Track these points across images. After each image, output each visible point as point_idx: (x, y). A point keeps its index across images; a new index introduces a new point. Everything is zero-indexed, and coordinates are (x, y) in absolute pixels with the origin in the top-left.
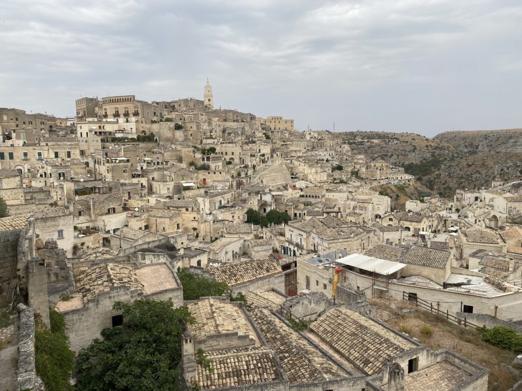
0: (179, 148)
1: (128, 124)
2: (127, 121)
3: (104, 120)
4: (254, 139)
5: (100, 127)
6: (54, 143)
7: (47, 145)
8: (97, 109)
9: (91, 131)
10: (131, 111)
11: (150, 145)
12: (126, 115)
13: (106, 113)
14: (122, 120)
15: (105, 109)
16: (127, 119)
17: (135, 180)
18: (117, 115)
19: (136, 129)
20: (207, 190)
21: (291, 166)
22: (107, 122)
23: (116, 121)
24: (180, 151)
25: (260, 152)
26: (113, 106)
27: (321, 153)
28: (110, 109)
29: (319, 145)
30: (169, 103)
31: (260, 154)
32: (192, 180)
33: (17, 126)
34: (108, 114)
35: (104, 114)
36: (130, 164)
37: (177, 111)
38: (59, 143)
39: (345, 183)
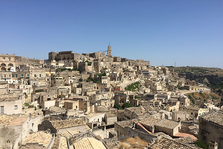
2: (68, 62)
5: (56, 64)
6: (34, 71)
7: (32, 71)
8: (56, 56)
9: (52, 66)
10: (70, 57)
11: (77, 72)
12: (68, 59)
14: (66, 61)
17: (66, 87)
18: (64, 59)
20: (97, 92)
21: (144, 82)
23: (64, 61)
28: (62, 56)
31: (129, 76)
32: (91, 87)
34: (61, 58)
35: (59, 58)
36: (64, 80)
38: (37, 71)
39: (171, 91)
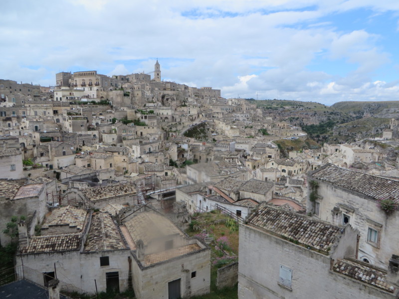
0: (125, 109)
1: (91, 91)
2: (91, 90)
3: (75, 88)
4: (186, 103)
5: (70, 94)
6: (34, 105)
7: (30, 106)
8: (70, 80)
9: (63, 96)
10: (94, 82)
11: (105, 107)
12: (90, 85)
13: (76, 83)
14: (87, 89)
15: (76, 81)
16: (91, 89)
17: (89, 132)
18: (84, 85)
19: (97, 95)
20: (141, 140)
21: (213, 124)
22: (77, 90)
23: (83, 89)
24: (126, 111)
25: (189, 113)
26: (81, 79)
27: (239, 115)
28: (79, 80)
29: (238, 109)
30: (125, 77)
31: (189, 115)
32: (131, 132)
33: (11, 92)
34: (78, 84)
36: (86, 121)
37: (130, 83)
38: (38, 105)
39: (253, 137)
